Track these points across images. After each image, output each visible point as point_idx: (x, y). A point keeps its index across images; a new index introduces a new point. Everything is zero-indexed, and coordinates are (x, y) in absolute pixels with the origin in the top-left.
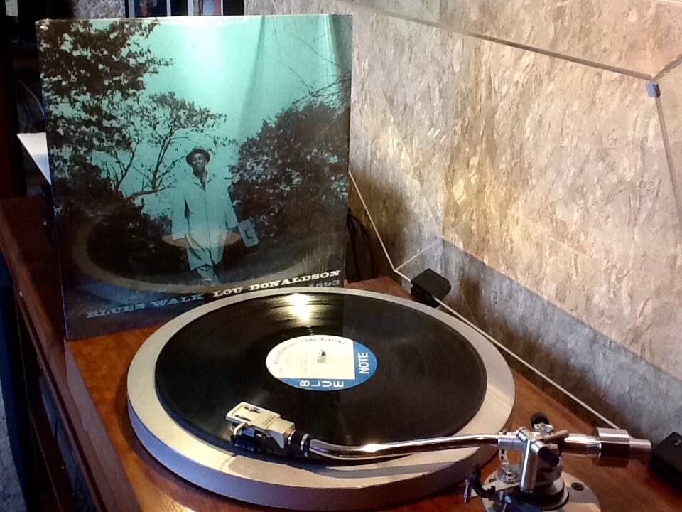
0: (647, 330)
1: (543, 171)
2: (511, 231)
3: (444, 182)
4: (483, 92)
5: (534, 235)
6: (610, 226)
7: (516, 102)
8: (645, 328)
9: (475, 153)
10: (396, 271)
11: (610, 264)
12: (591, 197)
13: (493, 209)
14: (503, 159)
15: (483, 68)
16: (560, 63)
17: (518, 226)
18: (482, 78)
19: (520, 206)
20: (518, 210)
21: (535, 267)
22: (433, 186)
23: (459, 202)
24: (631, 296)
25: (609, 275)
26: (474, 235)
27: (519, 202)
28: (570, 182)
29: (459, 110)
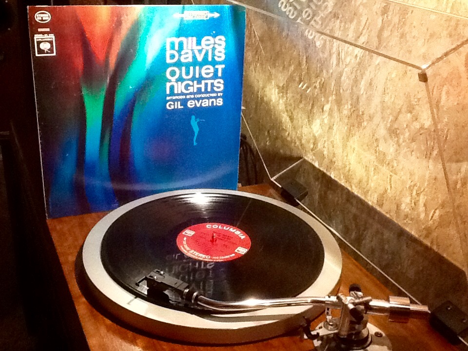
0: (435, 229)
1: (371, 117)
2: (350, 157)
3: (307, 120)
4: (334, 60)
5: (364, 160)
6: (413, 158)
9: (328, 102)
10: (272, 179)
11: (412, 183)
12: (402, 137)
13: (338, 140)
14: (346, 107)
17: (354, 154)
18: (334, 51)
19: (356, 140)
20: (354, 142)
22: (300, 124)
24: (425, 205)
25: (412, 191)
27: (355, 137)
28: (389, 125)
29: (318, 72)
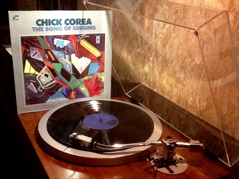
1: (172, 62)
2: (163, 81)
3: (142, 66)
4: (154, 37)
5: (170, 82)
6: (192, 79)
7: (164, 40)
8: (204, 111)
9: (151, 57)
10: (126, 94)
11: (193, 91)
12: (187, 70)
13: (157, 75)
14: (160, 58)
15: (154, 29)
16: (177, 27)
17: (165, 80)
18: (153, 32)
20: (165, 75)
21: (170, 93)
22: (138, 67)
23: (146, 72)
24: (199, 101)
25: (193, 94)
26: (151, 83)
27: (165, 72)
29: (146, 42)
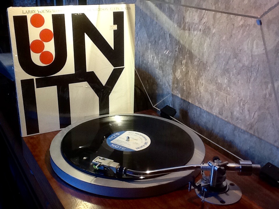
0: (256, 124)
1: (212, 64)
4: (187, 34)
5: (209, 89)
7: (200, 37)
8: (255, 123)
9: (184, 58)
10: (154, 107)
11: (240, 99)
12: (232, 73)
13: (192, 81)
14: (196, 60)
15: (187, 24)
17: (203, 87)
18: (186, 29)
19: (203, 78)
20: (203, 81)
21: (210, 102)
22: (168, 73)
23: (178, 78)
24: (249, 111)
25: (240, 103)
26: (185, 91)
28: (223, 67)
29: (177, 42)
